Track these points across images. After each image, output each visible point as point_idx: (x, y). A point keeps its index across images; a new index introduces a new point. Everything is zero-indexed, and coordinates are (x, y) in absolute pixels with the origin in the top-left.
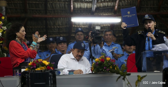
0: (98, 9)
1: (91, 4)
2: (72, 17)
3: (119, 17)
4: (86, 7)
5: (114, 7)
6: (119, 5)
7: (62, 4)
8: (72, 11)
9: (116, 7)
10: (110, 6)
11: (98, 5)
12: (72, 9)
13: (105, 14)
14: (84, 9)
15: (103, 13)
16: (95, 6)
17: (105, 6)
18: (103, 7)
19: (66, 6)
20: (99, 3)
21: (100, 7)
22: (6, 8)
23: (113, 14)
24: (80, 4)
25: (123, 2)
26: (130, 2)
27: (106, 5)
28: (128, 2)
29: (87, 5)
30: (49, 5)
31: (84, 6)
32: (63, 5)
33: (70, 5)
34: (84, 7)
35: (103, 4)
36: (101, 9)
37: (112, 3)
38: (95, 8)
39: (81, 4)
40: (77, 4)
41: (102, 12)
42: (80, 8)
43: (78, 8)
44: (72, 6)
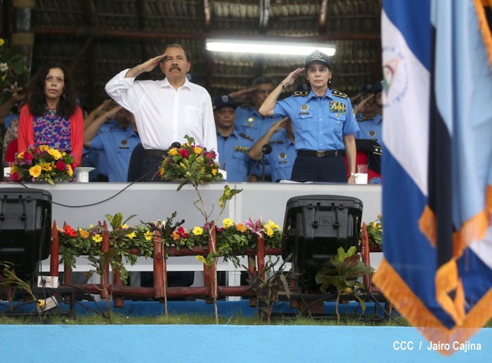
0: (274, 20)
1: (256, 7)
2: (207, 40)
3: (330, 43)
4: (243, 13)
5: (317, 15)
6: (330, 13)
7: (181, 4)
8: (208, 23)
9: (323, 17)
10: (308, 15)
11: (277, 10)
12: (208, 17)
13: (296, 33)
14: (240, 18)
15: (291, 31)
16: (267, 12)
17: (295, 14)
18: (290, 15)
19: (193, 10)
20: (277, 5)
21: (282, 15)
22: (33, 12)
23: (317, 34)
24: (229, 7)
25: (340, 3)
26: (360, 5)
27: (298, 12)
28: (354, 5)
29: (247, 9)
30: (147, 7)
31: (240, 12)
32: (185, 8)
33: (203, 8)
34: (238, 15)
35: (288, 9)
36: (283, 19)
37: (313, 8)
38: (266, 18)
39: (232, 6)
40: (222, 6)
41: (288, 28)
42: (230, 16)
43: (223, 17)
44: (207, 11)
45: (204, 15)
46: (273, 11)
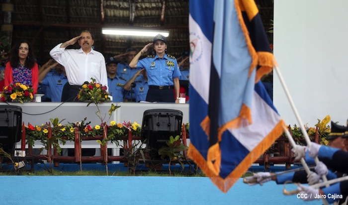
0: (137, 18)
1: (128, 12)
2: (103, 28)
3: (166, 30)
4: (121, 14)
5: (160, 15)
6: (166, 15)
7: (89, 10)
8: (103, 20)
9: (162, 17)
10: (155, 15)
11: (139, 13)
12: (103, 17)
13: (149, 25)
14: (120, 17)
15: (146, 24)
16: (133, 14)
17: (148, 15)
18: (145, 16)
19: (96, 13)
20: (139, 10)
21: (141, 16)
22: (12, 14)
23: (159, 26)
24: (114, 11)
25: (171, 10)
26: (181, 10)
27: (149, 14)
28: (178, 10)
29: (123, 12)
30: (72, 11)
31: (119, 14)
32: (91, 12)
33: (100, 12)
34: (118, 15)
35: (144, 12)
36: (142, 18)
37: (157, 12)
38: (133, 17)
39: (115, 11)
40: (110, 11)
41: (145, 22)
42: (115, 16)
43: (111, 16)
44: (102, 13)
45: (101, 15)
46: (137, 13)
